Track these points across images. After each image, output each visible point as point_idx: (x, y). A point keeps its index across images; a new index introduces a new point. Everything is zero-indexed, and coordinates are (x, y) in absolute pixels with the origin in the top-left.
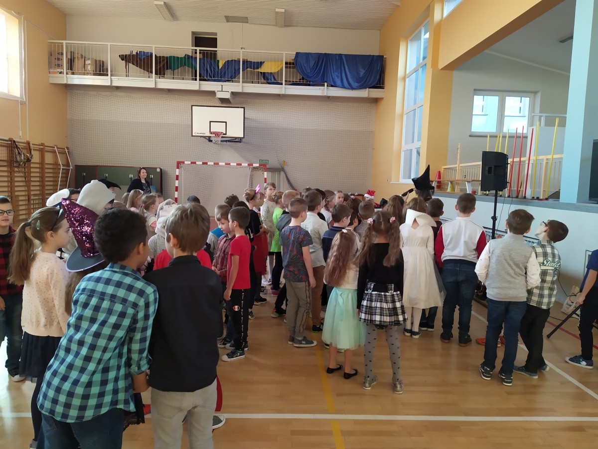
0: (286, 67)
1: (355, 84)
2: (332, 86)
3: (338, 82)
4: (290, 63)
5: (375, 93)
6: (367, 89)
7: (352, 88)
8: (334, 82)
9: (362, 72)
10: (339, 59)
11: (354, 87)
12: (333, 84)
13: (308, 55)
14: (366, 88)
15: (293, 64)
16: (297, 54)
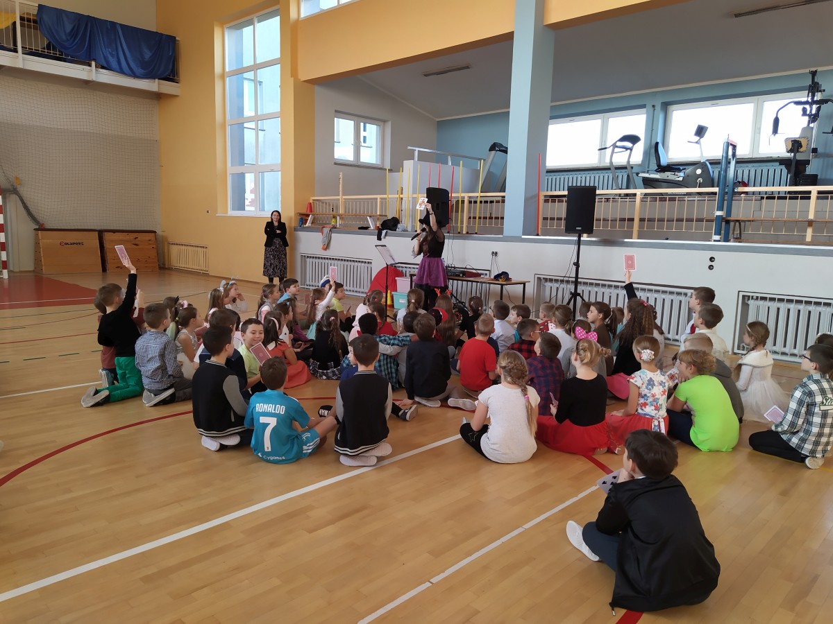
0: (22, 25)
1: (138, 71)
2: (103, 67)
3: (114, 63)
4: (29, 20)
5: (167, 87)
6: (157, 80)
7: (135, 76)
8: (108, 62)
9: (148, 54)
10: (111, 28)
11: (138, 74)
12: (105, 65)
13: (59, 13)
14: (155, 79)
15: (35, 22)
16: (40, 6)
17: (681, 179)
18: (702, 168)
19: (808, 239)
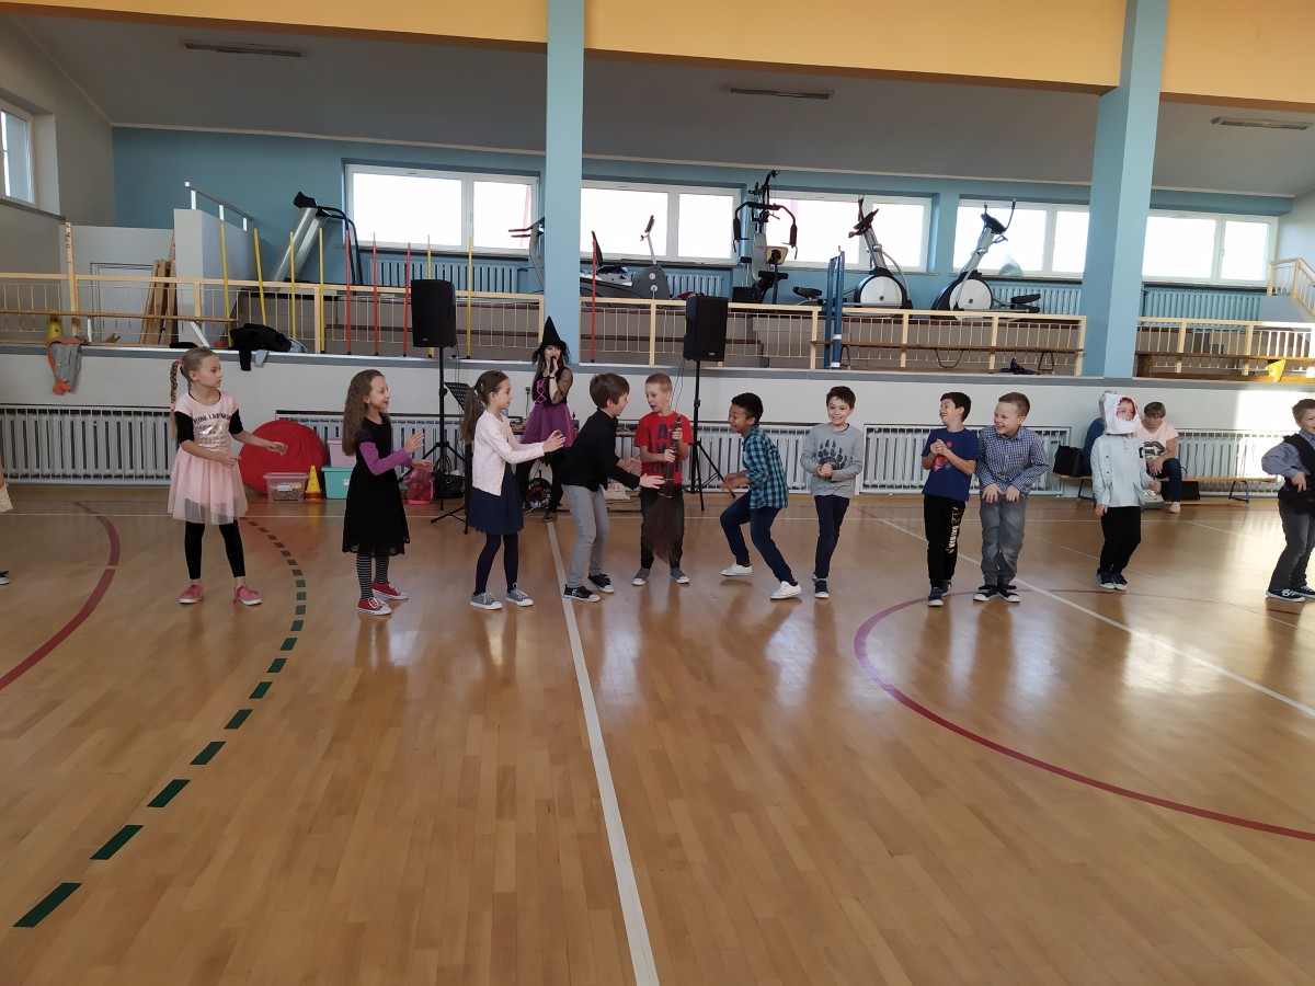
17: (630, 284)
18: (656, 273)
19: (903, 365)
